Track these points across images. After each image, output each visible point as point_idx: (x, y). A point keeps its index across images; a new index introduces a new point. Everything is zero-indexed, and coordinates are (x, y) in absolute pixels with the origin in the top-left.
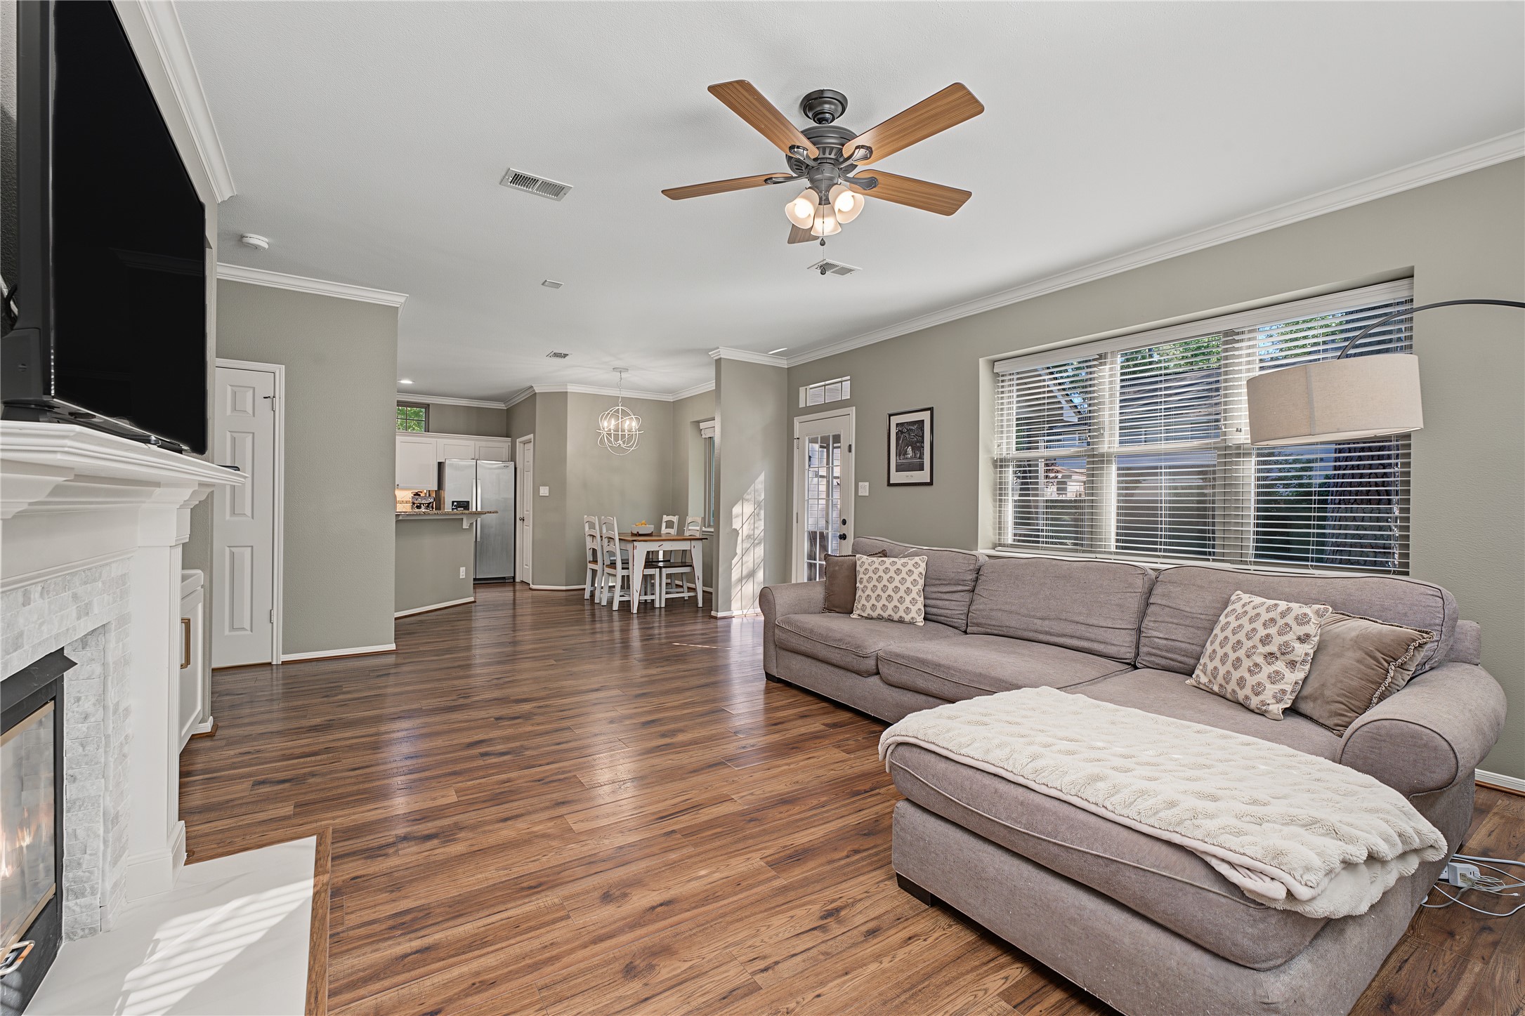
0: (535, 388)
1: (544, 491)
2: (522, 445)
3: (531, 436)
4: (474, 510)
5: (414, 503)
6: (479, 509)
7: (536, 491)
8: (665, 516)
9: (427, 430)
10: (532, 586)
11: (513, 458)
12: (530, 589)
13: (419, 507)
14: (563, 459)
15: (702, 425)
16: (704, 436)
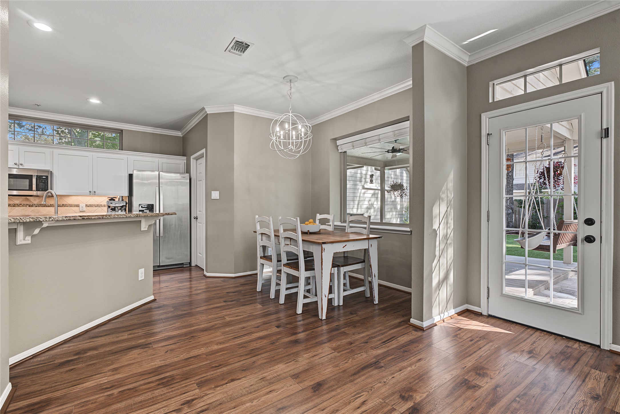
0: (207, 110)
1: (215, 195)
2: (195, 161)
3: (204, 151)
4: (158, 212)
5: (109, 207)
6: (162, 212)
7: (208, 195)
8: (318, 215)
9: (121, 149)
10: (205, 273)
11: (188, 170)
12: (205, 276)
13: (114, 209)
14: (231, 168)
15: (339, 142)
16: (340, 151)
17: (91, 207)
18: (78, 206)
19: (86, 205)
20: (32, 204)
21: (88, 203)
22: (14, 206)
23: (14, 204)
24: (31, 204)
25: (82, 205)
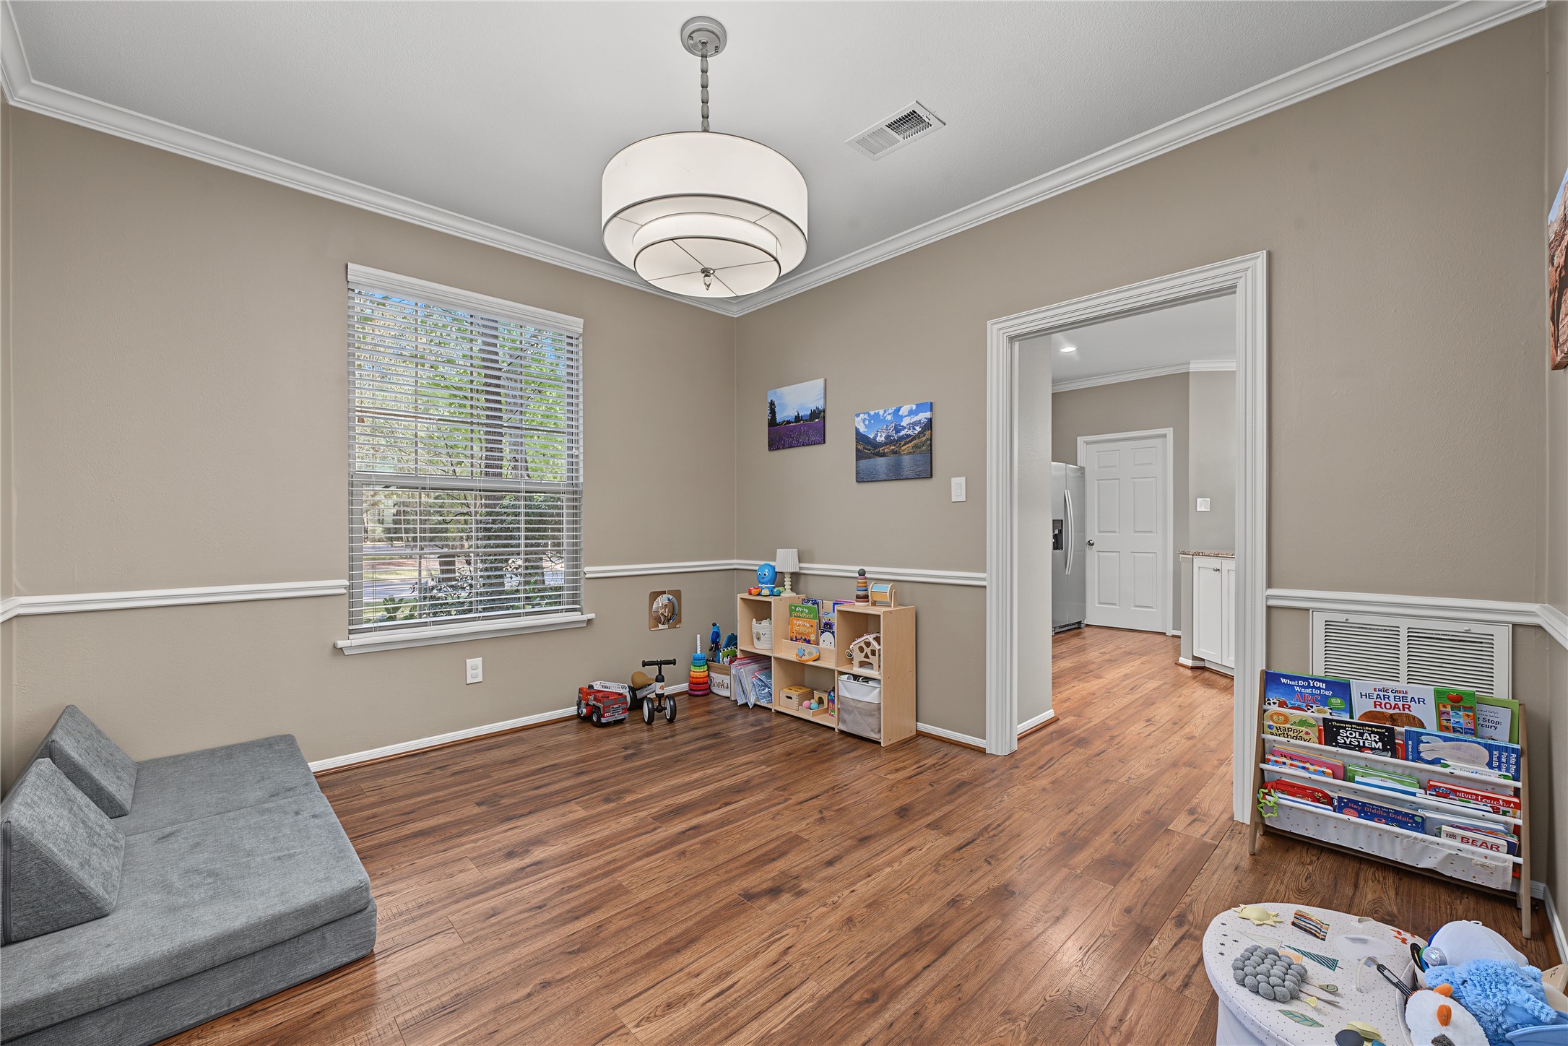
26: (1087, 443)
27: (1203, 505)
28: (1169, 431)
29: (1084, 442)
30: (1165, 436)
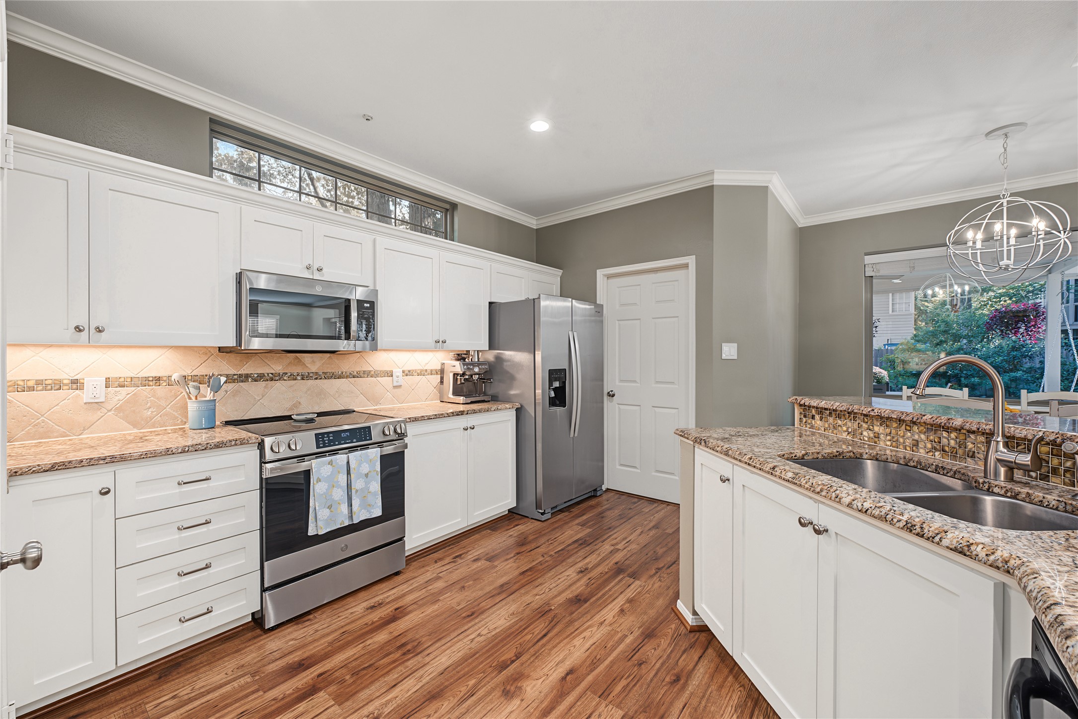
17: (411, 376)
18: (390, 374)
19: (403, 372)
20: (308, 373)
21: (406, 368)
22: (272, 379)
23: (272, 374)
24: (305, 371)
25: (397, 372)
26: (609, 277)
27: (729, 351)
28: (691, 260)
29: (605, 275)
30: (686, 266)
